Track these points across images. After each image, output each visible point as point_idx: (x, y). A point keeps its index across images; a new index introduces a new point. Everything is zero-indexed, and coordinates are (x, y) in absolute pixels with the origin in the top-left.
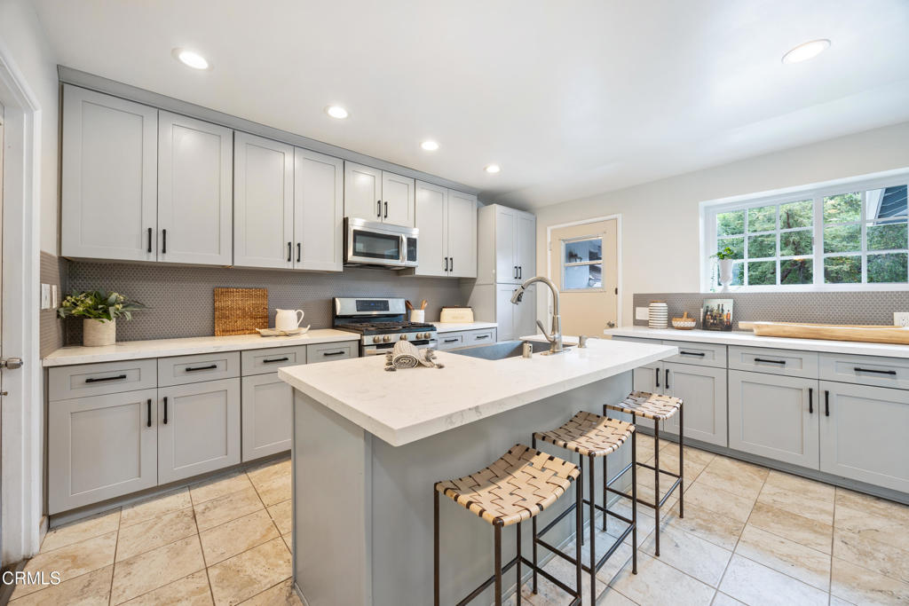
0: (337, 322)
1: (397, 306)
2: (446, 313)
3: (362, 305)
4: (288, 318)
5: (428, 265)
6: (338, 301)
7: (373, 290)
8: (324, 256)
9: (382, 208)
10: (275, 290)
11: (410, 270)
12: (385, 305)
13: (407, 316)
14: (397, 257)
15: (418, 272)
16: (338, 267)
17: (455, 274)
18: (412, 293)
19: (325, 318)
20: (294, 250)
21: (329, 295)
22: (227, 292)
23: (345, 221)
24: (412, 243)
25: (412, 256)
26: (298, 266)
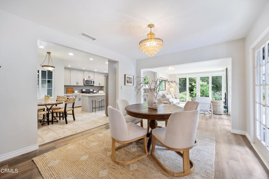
0: (83, 92)
1: (91, 90)
2: (99, 91)
3: (86, 90)
4: (76, 92)
5: (96, 84)
6: (83, 89)
7: (88, 88)
8: (81, 84)
9: (89, 77)
10: (74, 88)
11: (93, 85)
12: (90, 90)
13: (93, 92)
14: (91, 84)
15: (95, 85)
16: (83, 85)
17: (101, 86)
18: (94, 88)
19: (81, 92)
20: (77, 83)
21: (82, 89)
22: (68, 88)
23: (84, 79)
24: (94, 82)
25: (94, 83)
26: (78, 85)
